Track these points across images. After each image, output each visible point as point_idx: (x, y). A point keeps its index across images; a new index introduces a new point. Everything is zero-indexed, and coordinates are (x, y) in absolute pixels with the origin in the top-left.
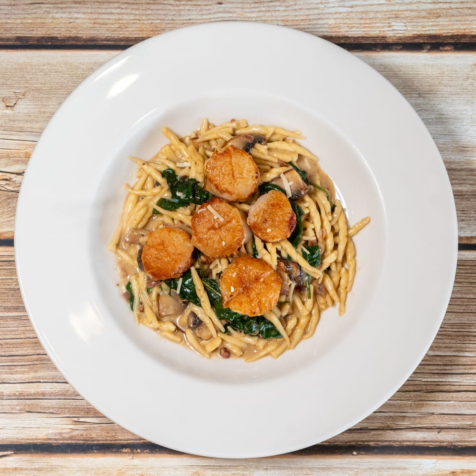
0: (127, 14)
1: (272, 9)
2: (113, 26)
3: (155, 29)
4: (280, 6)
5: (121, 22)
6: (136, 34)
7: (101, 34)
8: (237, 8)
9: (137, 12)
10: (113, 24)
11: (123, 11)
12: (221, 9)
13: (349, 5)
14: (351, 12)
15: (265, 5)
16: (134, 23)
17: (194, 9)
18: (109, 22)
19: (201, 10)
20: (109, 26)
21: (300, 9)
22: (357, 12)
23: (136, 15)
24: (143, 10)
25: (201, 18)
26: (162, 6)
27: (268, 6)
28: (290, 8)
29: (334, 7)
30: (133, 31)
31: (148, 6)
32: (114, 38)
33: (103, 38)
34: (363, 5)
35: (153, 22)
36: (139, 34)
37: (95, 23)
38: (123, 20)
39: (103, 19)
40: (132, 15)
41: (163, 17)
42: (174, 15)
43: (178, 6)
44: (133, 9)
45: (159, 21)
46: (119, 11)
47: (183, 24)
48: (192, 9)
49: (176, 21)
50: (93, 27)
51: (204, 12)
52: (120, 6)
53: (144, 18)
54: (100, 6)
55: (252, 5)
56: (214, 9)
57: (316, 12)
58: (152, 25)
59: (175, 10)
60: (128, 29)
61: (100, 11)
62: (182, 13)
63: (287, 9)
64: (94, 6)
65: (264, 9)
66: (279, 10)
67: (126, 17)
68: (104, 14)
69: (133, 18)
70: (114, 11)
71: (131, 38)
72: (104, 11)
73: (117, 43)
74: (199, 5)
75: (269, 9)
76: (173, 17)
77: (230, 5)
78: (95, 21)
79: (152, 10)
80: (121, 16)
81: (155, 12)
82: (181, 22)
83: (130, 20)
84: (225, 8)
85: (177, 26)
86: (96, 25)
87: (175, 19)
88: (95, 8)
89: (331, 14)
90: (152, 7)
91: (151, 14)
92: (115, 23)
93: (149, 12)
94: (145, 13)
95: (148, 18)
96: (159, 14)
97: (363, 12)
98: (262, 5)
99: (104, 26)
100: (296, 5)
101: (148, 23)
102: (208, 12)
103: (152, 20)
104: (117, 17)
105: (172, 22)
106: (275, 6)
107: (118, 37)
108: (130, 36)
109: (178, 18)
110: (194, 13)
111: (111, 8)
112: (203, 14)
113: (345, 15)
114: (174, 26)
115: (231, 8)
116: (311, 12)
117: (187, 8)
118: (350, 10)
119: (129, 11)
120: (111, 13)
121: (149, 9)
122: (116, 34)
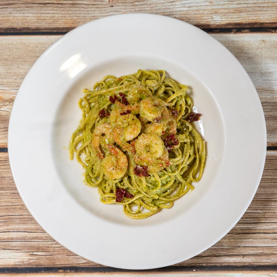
0: (57, 13)
1: (143, 9)
2: (49, 21)
3: (74, 22)
4: (147, 7)
5: (54, 18)
6: (63, 25)
7: (42, 25)
8: (122, 9)
9: (63, 12)
10: (49, 20)
11: (55, 12)
12: (113, 10)
13: (188, 6)
14: (189, 10)
15: (138, 7)
16: (62, 19)
17: (97, 10)
18: (47, 18)
19: (101, 11)
20: (47, 21)
21: (159, 9)
22: (192, 10)
23: (62, 14)
24: (67, 11)
25: (101, 15)
26: (78, 8)
27: (140, 8)
28: (153, 9)
29: (179, 7)
30: (61, 23)
31: (70, 9)
32: (50, 28)
33: (44, 28)
34: (196, 6)
35: (73, 18)
36: (65, 25)
37: (38, 19)
38: (55, 17)
39: (43, 17)
40: (60, 14)
41: (79, 15)
42: (85, 14)
43: (87, 8)
44: (61, 11)
45: (76, 18)
46: (53, 11)
47: (90, 19)
48: (95, 10)
49: (86, 18)
50: (38, 22)
51: (102, 12)
52: (53, 9)
53: (67, 16)
54: (41, 9)
55: (131, 7)
56: (108, 10)
57: (169, 10)
58: (72, 20)
59: (86, 11)
60: (58, 22)
61: (41, 12)
62: (90, 12)
63: (152, 9)
64: (38, 9)
65: (138, 9)
66: (147, 10)
67: (56, 15)
68: (44, 13)
69: (61, 16)
70: (49, 12)
71: (60, 28)
72: (44, 12)
73: (52, 31)
74: (100, 8)
75: (141, 10)
76: (84, 15)
77: (118, 7)
78: (39, 18)
79: (72, 11)
80: (54, 15)
81: (74, 12)
82: (89, 18)
83: (59, 17)
84: (115, 9)
85: (87, 20)
86: (39, 21)
87: (85, 16)
88: (39, 10)
89: (178, 11)
90: (72, 9)
91: (72, 14)
92: (51, 19)
93: (70, 12)
94: (68, 12)
95: (70, 16)
96: (76, 13)
97: (196, 10)
98: (137, 7)
99: (44, 21)
100: (157, 6)
101: (70, 19)
102: (105, 12)
103: (72, 17)
104: (51, 15)
105: (84, 18)
106: (145, 8)
107: (53, 27)
108: (60, 27)
109: (87, 15)
110: (97, 12)
111: (48, 10)
112: (102, 13)
113: (186, 12)
114: (85, 20)
115: (118, 9)
116: (166, 11)
117: (93, 9)
118: (188, 9)
119: (58, 12)
120: (48, 13)
121: (70, 10)
122: (51, 26)
